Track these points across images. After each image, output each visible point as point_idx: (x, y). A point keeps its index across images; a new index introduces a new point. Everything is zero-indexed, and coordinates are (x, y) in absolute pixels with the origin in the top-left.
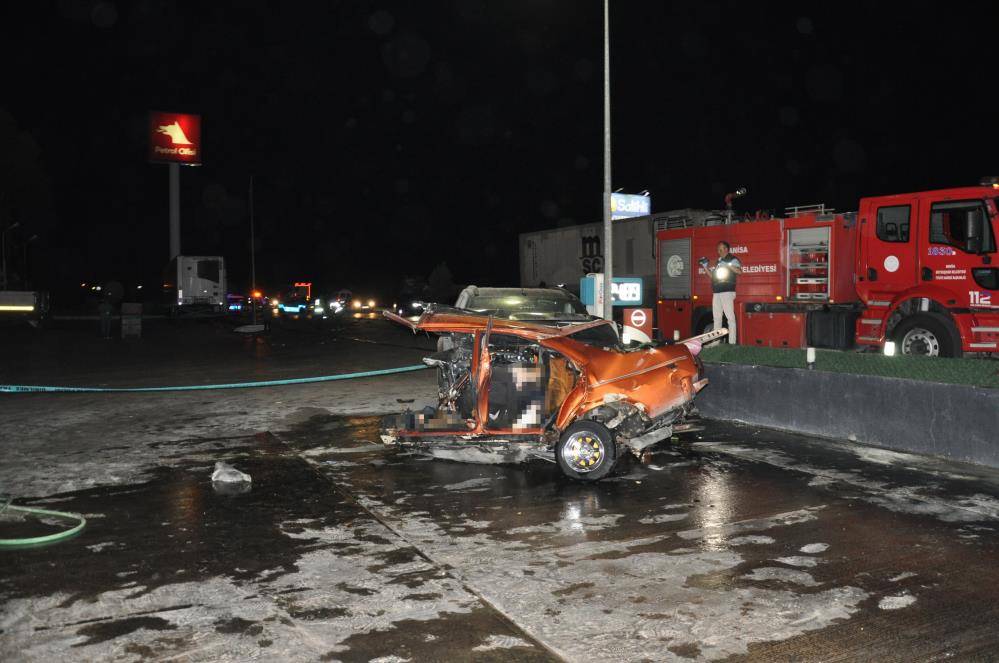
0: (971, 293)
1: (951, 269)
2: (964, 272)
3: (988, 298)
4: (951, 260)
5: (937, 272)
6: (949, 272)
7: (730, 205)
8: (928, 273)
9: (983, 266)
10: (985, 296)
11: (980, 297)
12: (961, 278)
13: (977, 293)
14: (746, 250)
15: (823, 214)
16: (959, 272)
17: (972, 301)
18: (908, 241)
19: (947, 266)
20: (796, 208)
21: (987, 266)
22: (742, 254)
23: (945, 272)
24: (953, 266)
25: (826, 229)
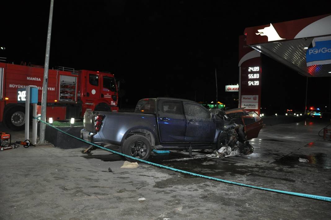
1: (108, 95)
2: (110, 96)
4: (108, 92)
5: (105, 95)
8: (103, 96)
9: (114, 95)
10: (114, 102)
12: (110, 97)
14: (40, 80)
15: (74, 72)
16: (109, 96)
17: (111, 104)
18: (98, 86)
19: (107, 94)
20: (63, 67)
22: (38, 81)
23: (107, 96)
24: (108, 94)
25: (75, 77)
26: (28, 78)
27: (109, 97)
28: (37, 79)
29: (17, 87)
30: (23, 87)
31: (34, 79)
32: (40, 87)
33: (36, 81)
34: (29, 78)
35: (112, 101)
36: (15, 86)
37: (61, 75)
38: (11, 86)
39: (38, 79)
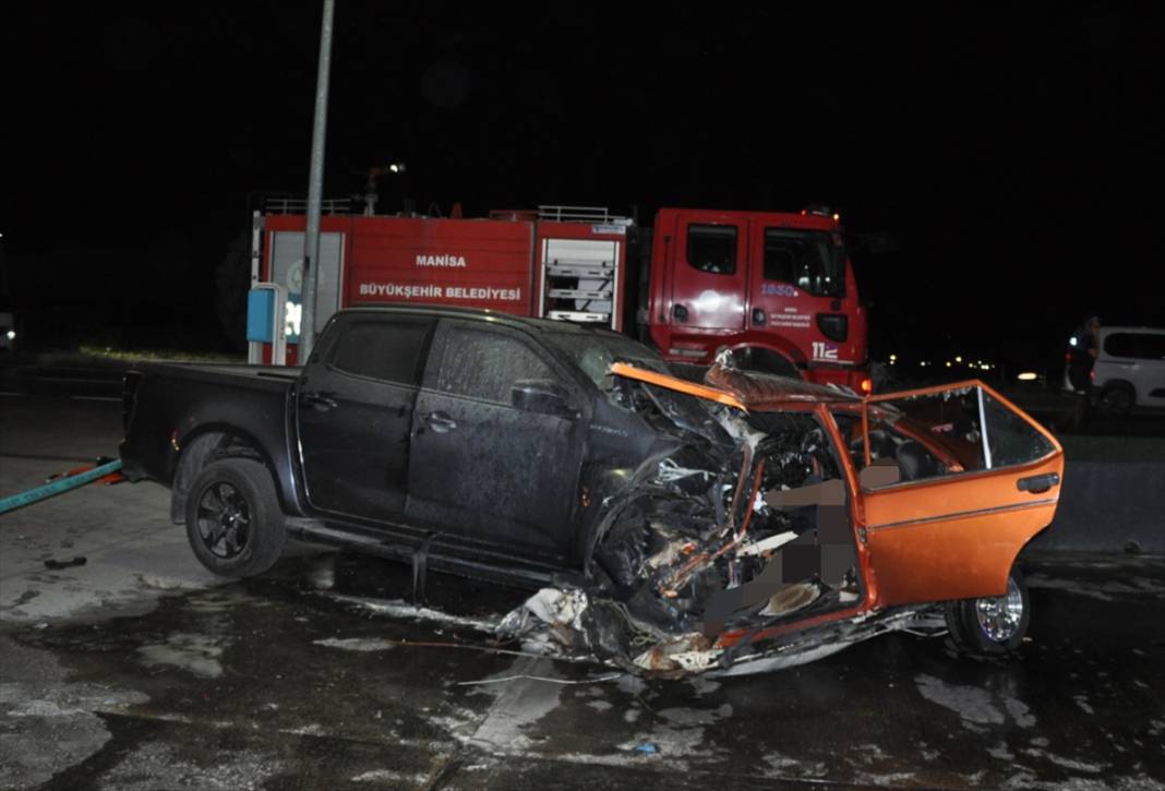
0: (815, 345)
1: (792, 314)
2: (807, 318)
3: (835, 351)
4: (791, 301)
5: (771, 316)
6: (789, 317)
7: (372, 185)
8: (761, 317)
9: (830, 312)
10: (831, 348)
11: (826, 350)
12: (803, 325)
13: (822, 345)
14: (462, 262)
15: (606, 222)
16: (801, 317)
17: (815, 354)
18: (734, 272)
19: (787, 310)
20: (559, 209)
21: (837, 312)
22: (455, 268)
23: (783, 317)
24: (794, 310)
25: (612, 243)
26: (421, 260)
27: (795, 325)
28: (453, 259)
29: (385, 291)
30: (403, 290)
31: (440, 261)
32: (464, 291)
33: (449, 269)
34: (424, 258)
35: (819, 341)
36: (378, 291)
37: (548, 238)
38: (365, 289)
39: (457, 261)
